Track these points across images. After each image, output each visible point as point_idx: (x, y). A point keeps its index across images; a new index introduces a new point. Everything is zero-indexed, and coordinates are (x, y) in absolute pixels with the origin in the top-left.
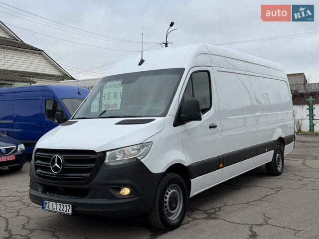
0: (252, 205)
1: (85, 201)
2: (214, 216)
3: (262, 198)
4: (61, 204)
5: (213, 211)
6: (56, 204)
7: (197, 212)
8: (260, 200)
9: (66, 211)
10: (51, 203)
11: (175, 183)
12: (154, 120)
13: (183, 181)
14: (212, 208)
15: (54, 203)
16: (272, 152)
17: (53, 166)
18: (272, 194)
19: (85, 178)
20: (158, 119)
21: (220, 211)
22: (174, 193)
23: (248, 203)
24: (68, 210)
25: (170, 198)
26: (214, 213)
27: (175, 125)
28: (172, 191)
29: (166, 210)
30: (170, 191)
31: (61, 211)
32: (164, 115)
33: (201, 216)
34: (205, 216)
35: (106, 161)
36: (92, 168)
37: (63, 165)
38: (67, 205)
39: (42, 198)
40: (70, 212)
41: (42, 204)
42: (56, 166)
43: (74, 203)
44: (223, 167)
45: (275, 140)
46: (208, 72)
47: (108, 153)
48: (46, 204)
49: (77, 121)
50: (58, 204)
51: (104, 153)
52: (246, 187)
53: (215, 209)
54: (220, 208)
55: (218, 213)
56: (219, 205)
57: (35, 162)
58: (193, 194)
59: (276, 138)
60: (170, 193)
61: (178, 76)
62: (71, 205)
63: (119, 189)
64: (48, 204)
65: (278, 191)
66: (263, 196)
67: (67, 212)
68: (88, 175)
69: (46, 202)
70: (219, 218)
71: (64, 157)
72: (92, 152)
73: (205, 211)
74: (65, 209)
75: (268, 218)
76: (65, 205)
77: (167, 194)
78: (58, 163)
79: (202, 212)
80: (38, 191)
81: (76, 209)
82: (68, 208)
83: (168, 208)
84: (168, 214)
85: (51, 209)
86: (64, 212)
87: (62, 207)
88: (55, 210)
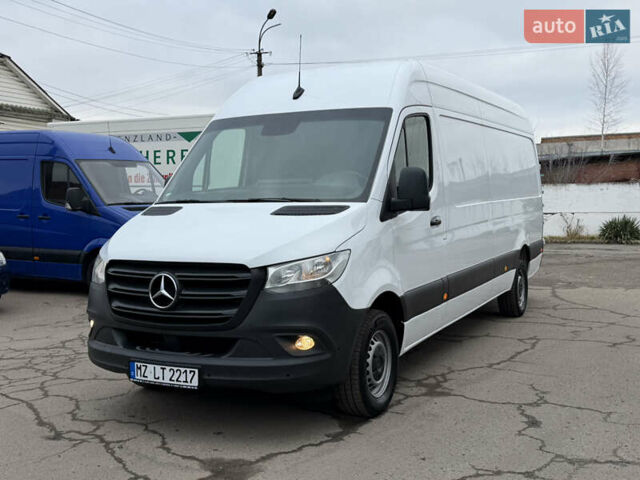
0: (500, 369)
1: (224, 361)
2: (439, 390)
3: (512, 358)
4: (176, 369)
5: (432, 381)
6: (163, 369)
7: (404, 383)
8: (509, 360)
9: (186, 382)
10: (150, 367)
11: (382, 329)
12: (348, 207)
13: (392, 325)
14: (430, 377)
15: (158, 368)
16: (513, 272)
17: (156, 295)
18: (526, 350)
19: (226, 319)
20: (355, 207)
21: (446, 381)
22: (379, 347)
23: (490, 366)
24: (190, 379)
25: (374, 356)
26: (438, 385)
27: (383, 219)
28: (376, 343)
29: (370, 380)
30: (373, 344)
31: (175, 383)
32: (364, 198)
33: (416, 390)
34: (424, 390)
35: (268, 286)
36: (241, 299)
37: (179, 294)
38: (188, 370)
39: (129, 357)
40: (195, 383)
41: (129, 372)
42: (163, 296)
43: (203, 366)
44: (448, 299)
45: (518, 251)
46: (427, 118)
47: (271, 271)
48: (140, 368)
49: (180, 208)
50: (168, 368)
51: (264, 269)
52: (472, 337)
53: (434, 377)
54: (443, 375)
55: (446, 385)
56: (439, 371)
57: (107, 287)
58: (405, 349)
59: (518, 247)
60: (373, 347)
61: (382, 124)
62: (197, 371)
63: (294, 339)
64: (143, 368)
65: (534, 345)
66: (512, 354)
67: (189, 384)
68: (234, 311)
69: (139, 364)
70: (452, 393)
71: (179, 276)
72: (242, 268)
73: (419, 381)
74: (182, 378)
75: (544, 393)
76: (183, 370)
77: (370, 349)
78: (165, 289)
79: (413, 384)
80: (116, 344)
81: (206, 377)
82: (190, 376)
83: (371, 376)
84: (370, 385)
85: (151, 378)
86: (182, 383)
87: (176, 375)
88: (161, 380)
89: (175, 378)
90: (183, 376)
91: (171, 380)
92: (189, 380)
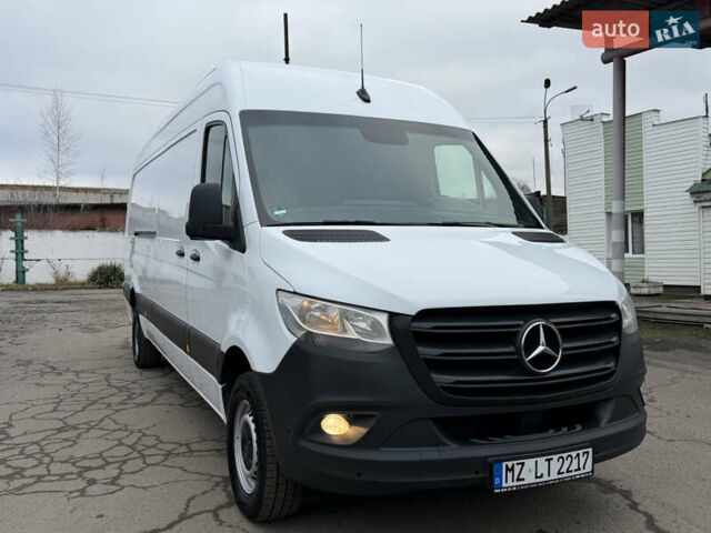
4: (565, 455)
6: (549, 460)
9: (579, 469)
10: (530, 463)
15: (542, 461)
24: (583, 464)
31: (565, 476)
38: (581, 452)
40: (589, 468)
50: (555, 457)
62: (590, 450)
64: (517, 469)
74: (574, 466)
82: (583, 460)
85: (529, 479)
86: (574, 473)
87: (567, 463)
88: (545, 478)
89: (564, 469)
90: (575, 462)
91: (559, 473)
92: (581, 466)
